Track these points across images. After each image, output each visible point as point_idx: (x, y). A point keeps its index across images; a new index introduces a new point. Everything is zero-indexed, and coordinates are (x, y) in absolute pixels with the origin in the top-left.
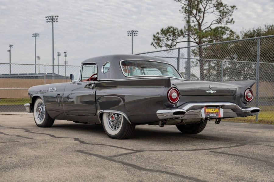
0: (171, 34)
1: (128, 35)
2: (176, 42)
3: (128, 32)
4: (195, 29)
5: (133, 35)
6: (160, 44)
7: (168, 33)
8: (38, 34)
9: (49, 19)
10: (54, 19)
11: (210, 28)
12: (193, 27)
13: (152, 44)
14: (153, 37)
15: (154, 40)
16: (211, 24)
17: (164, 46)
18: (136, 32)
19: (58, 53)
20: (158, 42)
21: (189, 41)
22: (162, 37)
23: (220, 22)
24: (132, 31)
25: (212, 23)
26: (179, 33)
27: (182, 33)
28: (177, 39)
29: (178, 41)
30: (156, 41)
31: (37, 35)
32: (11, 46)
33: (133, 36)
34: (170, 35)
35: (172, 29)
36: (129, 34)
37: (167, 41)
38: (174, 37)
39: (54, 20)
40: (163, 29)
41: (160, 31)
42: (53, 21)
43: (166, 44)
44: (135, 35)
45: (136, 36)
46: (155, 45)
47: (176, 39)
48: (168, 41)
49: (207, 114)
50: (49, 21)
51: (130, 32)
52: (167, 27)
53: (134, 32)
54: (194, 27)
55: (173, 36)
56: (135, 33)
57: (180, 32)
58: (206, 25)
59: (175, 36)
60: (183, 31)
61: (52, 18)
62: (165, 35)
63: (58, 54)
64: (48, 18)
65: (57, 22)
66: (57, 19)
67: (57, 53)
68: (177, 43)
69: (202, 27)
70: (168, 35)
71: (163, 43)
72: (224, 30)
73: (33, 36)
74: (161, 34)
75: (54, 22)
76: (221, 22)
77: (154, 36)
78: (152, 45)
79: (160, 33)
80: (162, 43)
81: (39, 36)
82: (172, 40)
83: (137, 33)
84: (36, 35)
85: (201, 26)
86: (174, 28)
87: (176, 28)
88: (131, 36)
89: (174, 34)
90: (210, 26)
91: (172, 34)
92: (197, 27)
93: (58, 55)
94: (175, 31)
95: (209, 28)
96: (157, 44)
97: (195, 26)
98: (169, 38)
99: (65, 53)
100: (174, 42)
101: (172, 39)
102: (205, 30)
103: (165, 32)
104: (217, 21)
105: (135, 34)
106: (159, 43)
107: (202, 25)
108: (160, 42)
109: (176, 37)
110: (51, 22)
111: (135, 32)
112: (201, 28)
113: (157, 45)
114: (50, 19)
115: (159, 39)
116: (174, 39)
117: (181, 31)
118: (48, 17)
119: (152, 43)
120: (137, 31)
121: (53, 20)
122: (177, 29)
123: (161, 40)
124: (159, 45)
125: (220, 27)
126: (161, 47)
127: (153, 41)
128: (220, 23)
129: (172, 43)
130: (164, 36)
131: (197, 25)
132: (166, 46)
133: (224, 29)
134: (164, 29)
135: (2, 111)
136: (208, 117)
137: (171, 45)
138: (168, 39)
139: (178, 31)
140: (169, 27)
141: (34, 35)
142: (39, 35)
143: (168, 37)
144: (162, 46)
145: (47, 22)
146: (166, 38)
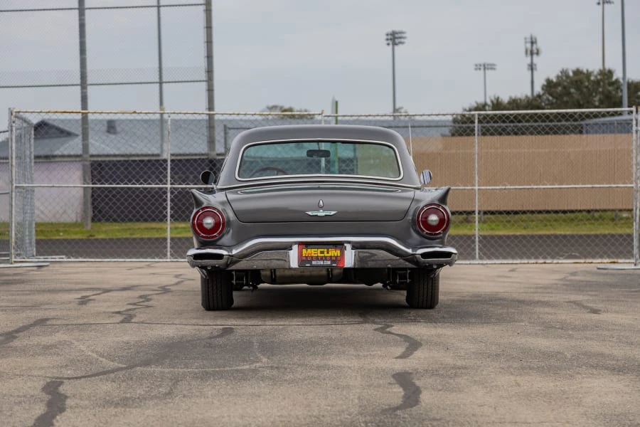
32: (394, 38)
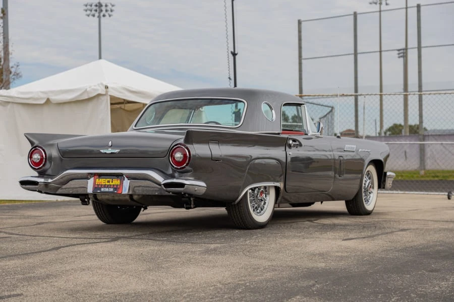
49: (96, 187)
136: (99, 191)
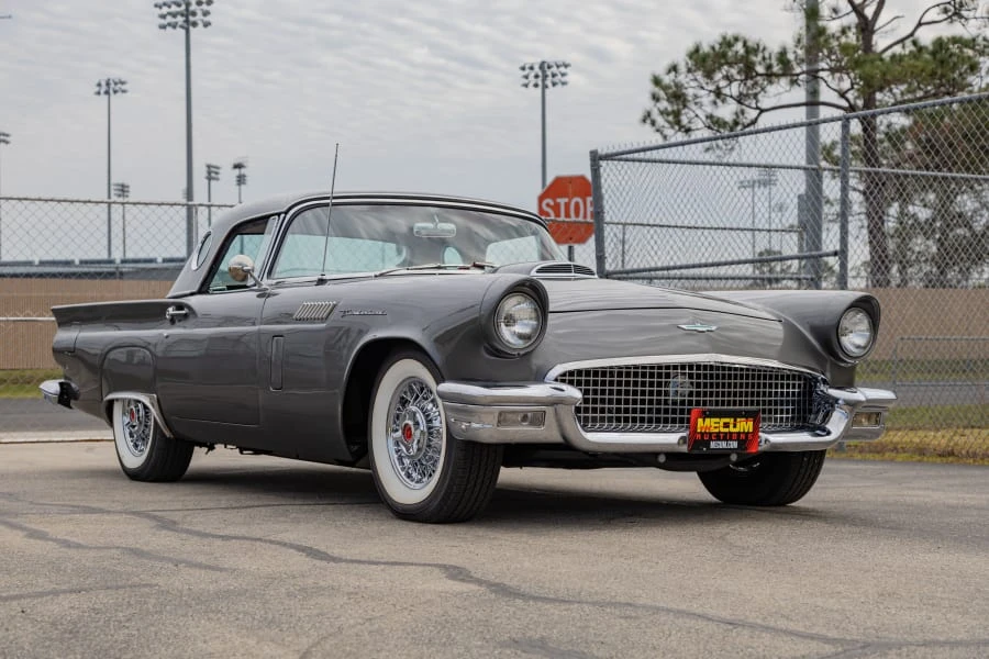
0: (734, 71)
1: (526, 81)
2: (757, 108)
3: (523, 69)
4: (845, 49)
5: (549, 82)
6: (684, 120)
7: (719, 69)
8: (123, 83)
9: (169, 14)
10: (194, 14)
11: (915, 43)
12: (838, 39)
13: (647, 117)
14: (651, 87)
15: (656, 98)
16: (920, 24)
17: (701, 125)
18: (563, 69)
19: (209, 166)
20: (675, 108)
21: (813, 103)
22: (693, 84)
23: (957, 14)
24: (543, 63)
25: (923, 21)
26: (769, 67)
27: (783, 67)
28: (760, 97)
29: (765, 103)
30: (664, 104)
31: (117, 88)
33: (545, 87)
34: (729, 79)
35: (739, 47)
36: (526, 77)
37: (715, 103)
38: (750, 83)
39: (191, 19)
40: (697, 50)
41: (682, 61)
42: (187, 21)
43: (710, 117)
44: (554, 84)
45: (559, 86)
46: (660, 121)
47: (755, 96)
48: (718, 101)
50: (169, 24)
51: (532, 68)
52: (720, 40)
53: (549, 67)
54: (843, 40)
55: (746, 79)
56: (554, 75)
57: (774, 62)
58: (893, 30)
59: (752, 78)
60: (791, 56)
61: (183, 7)
62: (709, 75)
63: (209, 173)
64: (165, 10)
65: (206, 25)
66: (206, 13)
67: (205, 169)
68: (762, 111)
69: (875, 38)
70: (718, 76)
71: (699, 112)
72: (970, 52)
73: (99, 93)
74: (689, 71)
75: (191, 28)
76: (964, 13)
77: (657, 81)
78: (644, 121)
79: (682, 68)
80: (692, 115)
81: (124, 91)
82: (740, 100)
83: (563, 75)
84: (112, 86)
85: (873, 32)
86: (750, 44)
87: (758, 45)
88: (536, 85)
89: (748, 71)
90: (912, 34)
91: (739, 73)
92: (854, 38)
93: (209, 178)
94: (754, 58)
95: (908, 42)
96: (671, 118)
97: (844, 31)
98: (726, 91)
99: (238, 166)
100: (747, 110)
101: (741, 94)
102: (889, 53)
103: (705, 61)
104: (946, 11)
105: (556, 80)
106: (677, 114)
107: (877, 26)
108: (685, 106)
109: (756, 83)
110: (182, 27)
111: (554, 69)
112: (873, 43)
113: (669, 122)
114: (174, 15)
115: (678, 96)
116: (747, 96)
117: (782, 55)
118: (165, 4)
119: (649, 114)
120: (566, 66)
121: (187, 17)
122: (764, 49)
123: (690, 98)
124: (678, 122)
125: (955, 40)
126: (688, 131)
127: (649, 104)
128: (961, 17)
129: (736, 114)
130: (703, 81)
131: (854, 30)
132: (709, 127)
133: (973, 48)
134: (705, 49)
135: (8, 427)
137: (736, 123)
138: (718, 93)
139: (767, 55)
140: (724, 38)
141: (104, 89)
142: (124, 87)
143: (723, 83)
144: (693, 126)
145: (163, 27)
146: (712, 87)
